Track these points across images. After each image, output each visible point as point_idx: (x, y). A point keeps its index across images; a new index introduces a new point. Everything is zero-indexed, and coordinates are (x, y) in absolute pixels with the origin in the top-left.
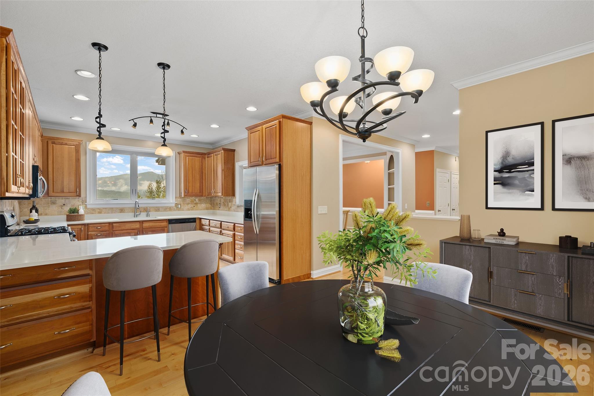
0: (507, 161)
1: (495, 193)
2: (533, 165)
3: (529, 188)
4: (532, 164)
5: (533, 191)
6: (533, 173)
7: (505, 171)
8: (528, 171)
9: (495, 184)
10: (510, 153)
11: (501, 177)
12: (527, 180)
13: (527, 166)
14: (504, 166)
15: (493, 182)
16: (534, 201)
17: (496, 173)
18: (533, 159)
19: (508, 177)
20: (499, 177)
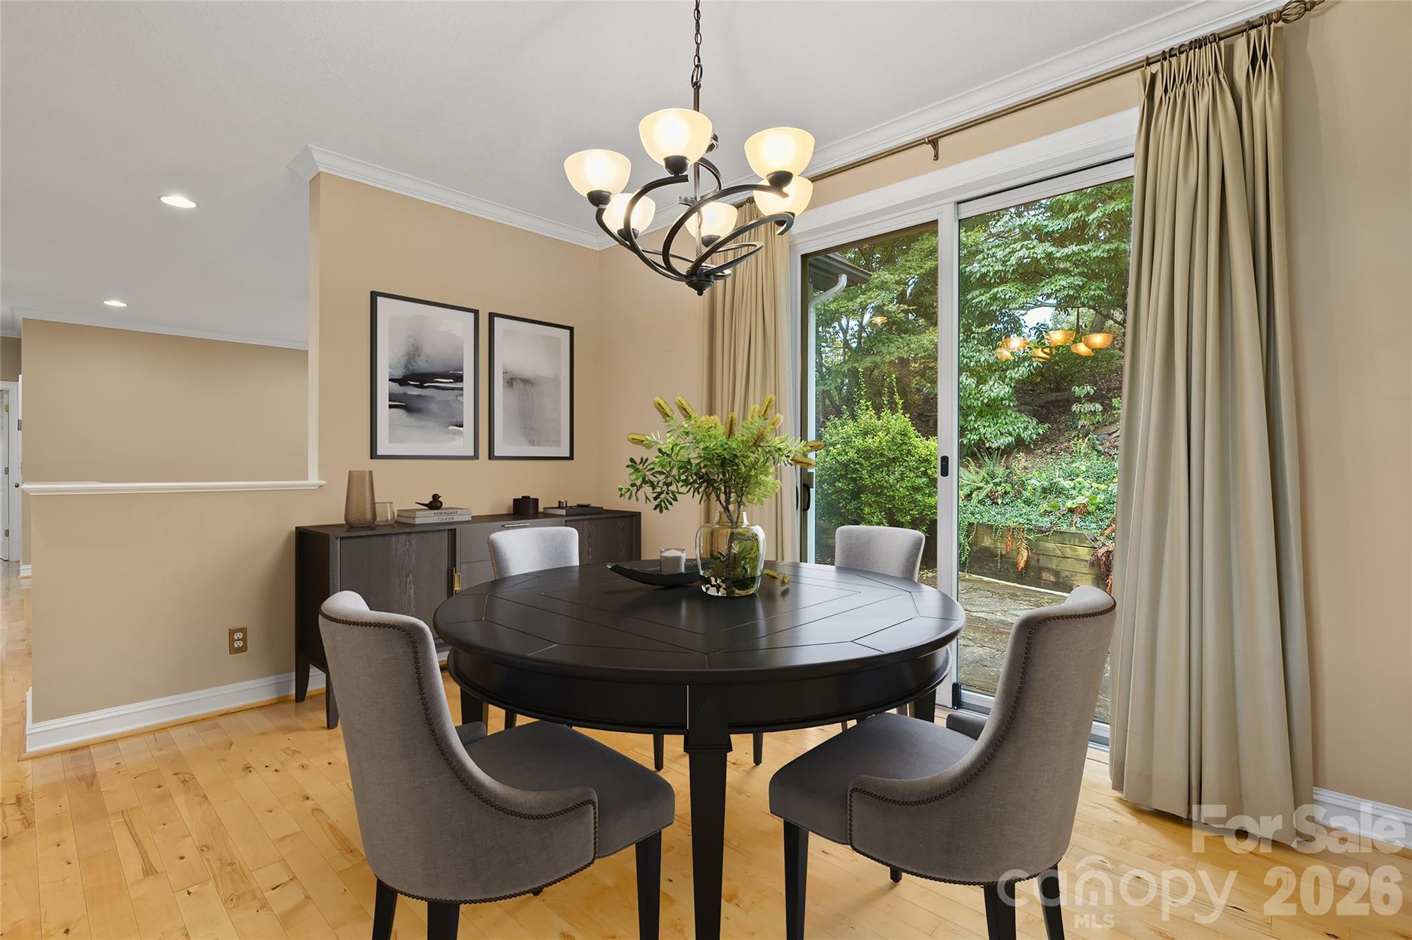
0: (415, 364)
1: (392, 425)
2: (462, 381)
3: (454, 420)
4: (459, 378)
5: (462, 426)
6: (462, 395)
7: (411, 383)
8: (453, 389)
9: (391, 407)
10: (421, 349)
11: (405, 394)
12: (450, 405)
13: (452, 381)
14: (409, 373)
15: (388, 403)
16: (462, 443)
17: (395, 385)
18: (462, 370)
19: (419, 396)
20: (399, 394)
